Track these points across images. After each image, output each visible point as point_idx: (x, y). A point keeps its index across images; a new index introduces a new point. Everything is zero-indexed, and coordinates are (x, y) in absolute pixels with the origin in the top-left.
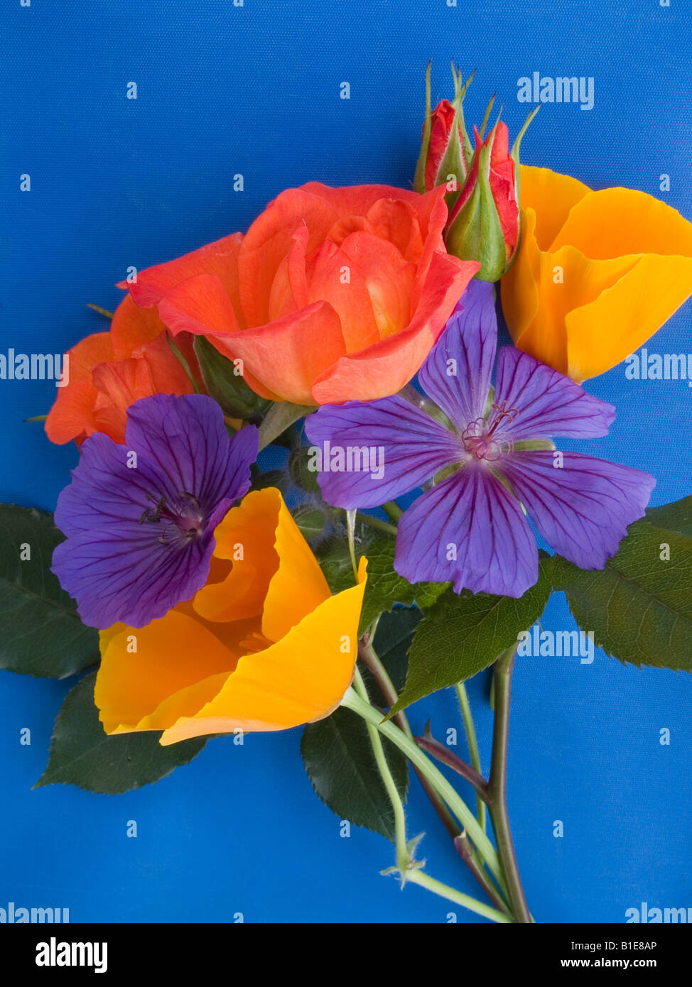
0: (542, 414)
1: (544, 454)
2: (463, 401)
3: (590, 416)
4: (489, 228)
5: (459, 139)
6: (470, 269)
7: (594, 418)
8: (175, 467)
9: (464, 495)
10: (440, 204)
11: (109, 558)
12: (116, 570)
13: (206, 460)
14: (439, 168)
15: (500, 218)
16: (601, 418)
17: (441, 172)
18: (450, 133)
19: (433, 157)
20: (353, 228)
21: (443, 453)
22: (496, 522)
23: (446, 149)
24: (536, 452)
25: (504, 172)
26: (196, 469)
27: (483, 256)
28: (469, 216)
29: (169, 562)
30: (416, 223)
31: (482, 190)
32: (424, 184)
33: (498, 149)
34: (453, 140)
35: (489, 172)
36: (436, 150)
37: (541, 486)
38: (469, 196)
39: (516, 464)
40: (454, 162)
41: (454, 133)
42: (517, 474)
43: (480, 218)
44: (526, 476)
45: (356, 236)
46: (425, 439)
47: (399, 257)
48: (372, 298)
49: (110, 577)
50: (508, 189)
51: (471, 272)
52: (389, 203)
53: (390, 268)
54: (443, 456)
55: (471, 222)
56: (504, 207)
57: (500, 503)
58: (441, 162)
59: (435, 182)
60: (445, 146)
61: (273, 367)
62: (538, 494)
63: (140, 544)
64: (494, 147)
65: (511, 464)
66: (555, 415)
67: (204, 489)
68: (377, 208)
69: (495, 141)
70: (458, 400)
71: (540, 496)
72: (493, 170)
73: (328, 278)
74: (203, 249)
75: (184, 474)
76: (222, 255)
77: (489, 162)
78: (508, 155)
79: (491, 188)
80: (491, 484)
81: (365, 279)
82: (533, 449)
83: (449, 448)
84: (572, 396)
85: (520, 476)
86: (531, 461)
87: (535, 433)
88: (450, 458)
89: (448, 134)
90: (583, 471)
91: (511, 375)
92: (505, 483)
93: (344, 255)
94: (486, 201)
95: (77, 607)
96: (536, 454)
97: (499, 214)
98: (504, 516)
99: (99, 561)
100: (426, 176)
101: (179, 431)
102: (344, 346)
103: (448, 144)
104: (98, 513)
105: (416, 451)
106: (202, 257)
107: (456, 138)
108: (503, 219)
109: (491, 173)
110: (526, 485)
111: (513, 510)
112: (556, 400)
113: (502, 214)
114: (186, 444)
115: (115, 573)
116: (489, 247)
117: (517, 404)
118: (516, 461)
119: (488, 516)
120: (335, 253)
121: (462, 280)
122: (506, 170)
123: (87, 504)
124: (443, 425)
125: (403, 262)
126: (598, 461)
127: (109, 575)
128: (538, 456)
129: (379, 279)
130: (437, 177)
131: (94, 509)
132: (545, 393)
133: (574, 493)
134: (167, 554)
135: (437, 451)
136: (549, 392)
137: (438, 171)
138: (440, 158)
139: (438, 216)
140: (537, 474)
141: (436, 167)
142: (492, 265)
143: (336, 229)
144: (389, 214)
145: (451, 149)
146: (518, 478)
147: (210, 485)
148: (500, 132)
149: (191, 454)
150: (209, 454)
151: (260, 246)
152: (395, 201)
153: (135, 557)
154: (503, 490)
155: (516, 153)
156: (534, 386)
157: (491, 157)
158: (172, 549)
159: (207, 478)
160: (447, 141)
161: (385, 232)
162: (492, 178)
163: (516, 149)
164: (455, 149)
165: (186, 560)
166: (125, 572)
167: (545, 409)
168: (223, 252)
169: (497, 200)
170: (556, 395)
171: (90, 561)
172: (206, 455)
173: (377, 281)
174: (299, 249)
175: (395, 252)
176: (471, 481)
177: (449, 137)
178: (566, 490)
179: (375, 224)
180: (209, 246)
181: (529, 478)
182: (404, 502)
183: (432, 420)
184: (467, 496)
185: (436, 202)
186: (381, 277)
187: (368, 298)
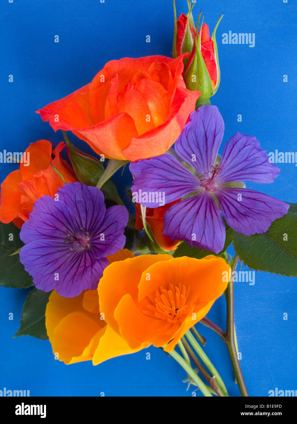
0: (242, 170)
1: (238, 189)
2: (203, 163)
3: (265, 173)
4: (202, 73)
5: (190, 32)
6: (195, 95)
7: (267, 174)
8: (78, 214)
9: (195, 206)
10: (180, 64)
11: (46, 255)
12: (49, 261)
13: (93, 214)
14: (182, 45)
15: (208, 69)
16: (271, 174)
17: (183, 47)
18: (186, 29)
19: (179, 40)
20: (142, 77)
21: (190, 186)
22: (207, 220)
23: (184, 36)
24: (235, 188)
25: (208, 47)
26: (88, 216)
27: (201, 86)
28: (193, 68)
29: (75, 260)
30: (170, 73)
31: (198, 56)
32: (176, 54)
33: (204, 36)
34: (187, 32)
35: (201, 47)
36: (180, 37)
37: (233, 205)
38: (193, 59)
39: (225, 194)
40: (188, 42)
41: (187, 28)
42: (223, 198)
43: (198, 69)
44: (227, 199)
45: (143, 81)
46: (182, 179)
47: (163, 89)
48: (150, 109)
49: (47, 265)
50: (210, 55)
51: (196, 96)
52: (158, 64)
53: (159, 95)
54: (190, 188)
55: (194, 71)
56: (209, 64)
57: (211, 211)
58: (183, 42)
59: (181, 52)
60: (184, 35)
61: (104, 144)
62: (230, 208)
63: (60, 249)
64: (202, 35)
65: (222, 193)
66: (248, 171)
67: (91, 226)
68: (152, 67)
69: (202, 33)
70: (201, 162)
71: (231, 210)
72: (202, 46)
73: (129, 101)
74: (75, 92)
75: (81, 218)
76: (83, 94)
77: (200, 42)
78: (210, 39)
79: (202, 55)
80: (210, 202)
81: (147, 100)
82: (234, 187)
83: (193, 184)
84: (258, 163)
85: (225, 200)
86: (231, 193)
87: (237, 179)
88: (194, 189)
89: (185, 29)
90: (254, 199)
91: (229, 151)
92: (216, 202)
93: (137, 90)
94: (200, 61)
95: (33, 280)
96: (235, 189)
97: (207, 67)
98: (211, 218)
99: (41, 257)
100: (176, 49)
101: (82, 199)
102: (137, 132)
103: (185, 34)
104: (41, 234)
105: (177, 185)
106: (74, 96)
107: (188, 31)
108: (209, 69)
109: (202, 48)
110: (226, 204)
111: (216, 215)
112: (250, 164)
113: (208, 67)
114: (84, 205)
115: (49, 263)
116: (203, 82)
117: (230, 165)
118: (225, 192)
119: (204, 216)
120: (133, 89)
121: (192, 100)
122: (209, 46)
123: (36, 230)
124: (193, 173)
125: (165, 91)
126: (262, 194)
127: (46, 264)
128: (235, 190)
129: (153, 100)
130: (181, 50)
131: (39, 232)
132: (245, 160)
133: (248, 209)
134: (73, 255)
135: (188, 185)
136: (248, 159)
137: (181, 47)
138: (182, 41)
139: (179, 69)
140: (233, 199)
141: (181, 45)
142: (205, 91)
143: (135, 78)
144: (159, 69)
145: (186, 36)
146: (223, 200)
147: (95, 225)
148: (204, 28)
149: (86, 210)
150: (95, 211)
151: (98, 88)
152: (160, 63)
153: (57, 255)
154: (214, 205)
155: (214, 37)
156: (240, 156)
157: (201, 40)
158: (75, 253)
159: (93, 221)
160: (184, 33)
161: (157, 78)
162: (202, 50)
163: (213, 35)
164: (188, 36)
165: (83, 260)
166: (54, 262)
167: (244, 167)
168: (83, 92)
169: (206, 60)
170: (250, 162)
171: (38, 257)
172: (93, 212)
173: (152, 101)
174: (113, 88)
175: (161, 87)
176: (200, 200)
177: (185, 30)
178: (244, 207)
179: (152, 74)
180: (77, 91)
181: (228, 201)
182: (168, 206)
183: (187, 170)
184: (197, 206)
185: (179, 62)
186: (154, 99)
187: (149, 109)
